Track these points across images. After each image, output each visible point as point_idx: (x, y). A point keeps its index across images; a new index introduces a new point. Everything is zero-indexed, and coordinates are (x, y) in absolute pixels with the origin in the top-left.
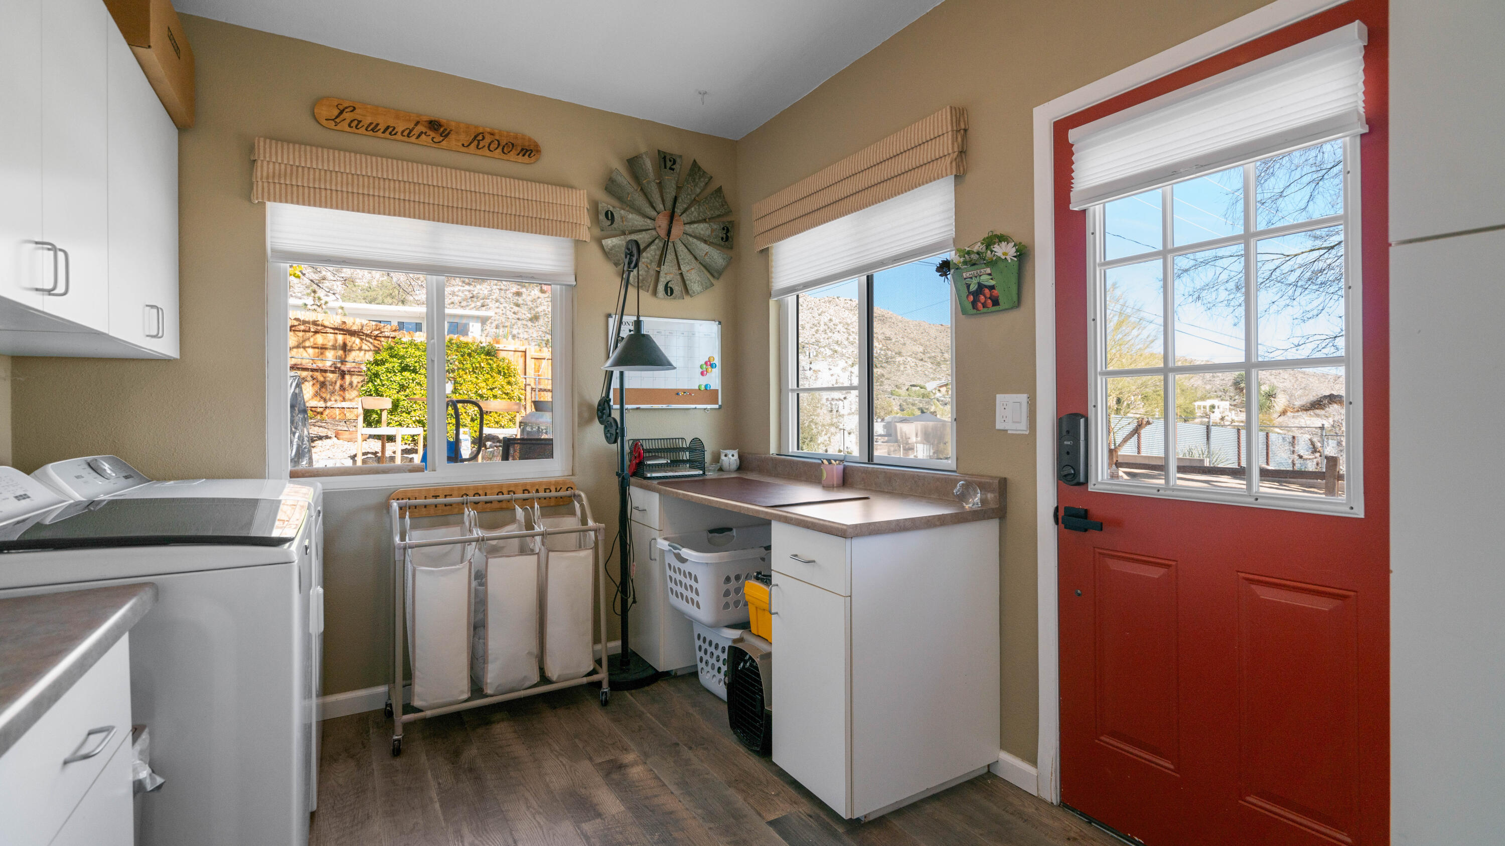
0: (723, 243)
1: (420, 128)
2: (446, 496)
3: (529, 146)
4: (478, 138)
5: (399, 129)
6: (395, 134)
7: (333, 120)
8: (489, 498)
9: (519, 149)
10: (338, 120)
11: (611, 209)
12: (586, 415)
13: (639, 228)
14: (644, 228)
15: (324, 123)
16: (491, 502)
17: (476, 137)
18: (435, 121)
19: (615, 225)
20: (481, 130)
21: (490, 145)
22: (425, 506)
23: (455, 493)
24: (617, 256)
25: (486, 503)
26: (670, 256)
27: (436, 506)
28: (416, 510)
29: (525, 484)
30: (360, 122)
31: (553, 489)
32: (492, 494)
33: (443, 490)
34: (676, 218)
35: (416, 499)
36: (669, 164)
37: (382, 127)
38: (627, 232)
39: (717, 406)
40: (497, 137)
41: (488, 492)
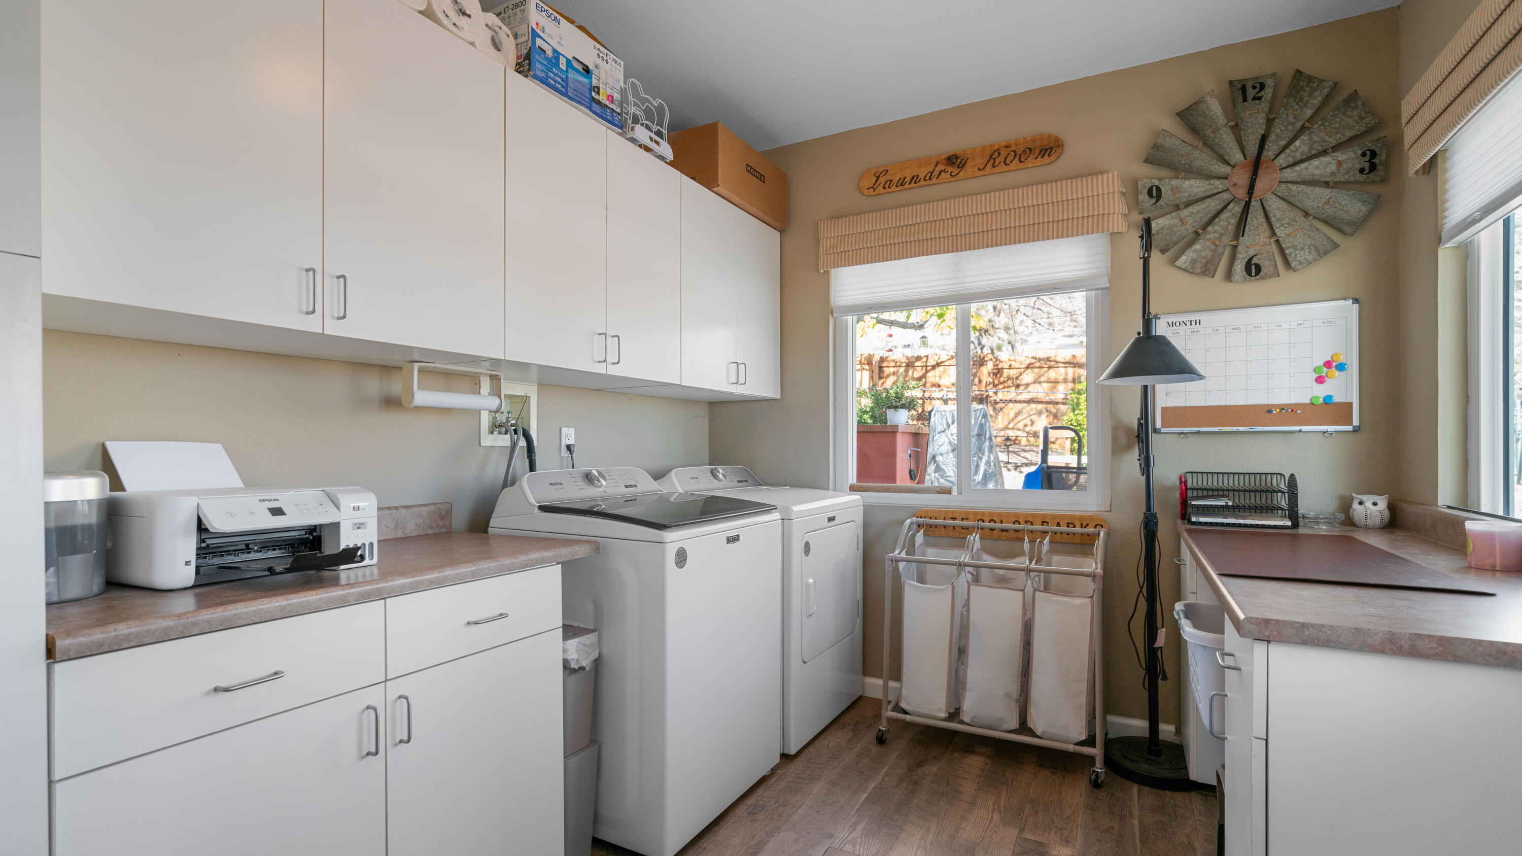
0: (1362, 178)
1: (940, 167)
2: (962, 519)
3: (1048, 145)
4: (993, 157)
5: (922, 176)
6: (919, 181)
7: (872, 187)
8: (1005, 526)
9: (1037, 151)
10: (875, 187)
11: (1156, 183)
12: (1123, 440)
13: (1201, 195)
14: (1208, 194)
15: (866, 192)
16: (1007, 531)
17: (991, 156)
18: (953, 156)
19: (1161, 202)
20: (996, 147)
21: (1006, 158)
22: (945, 527)
23: (971, 517)
24: (1165, 240)
25: (1002, 530)
26: (1256, 219)
27: (954, 528)
28: (937, 530)
29: (1044, 516)
30: (891, 181)
31: (1078, 524)
32: (1007, 523)
33: (960, 513)
34: (1263, 166)
35: (936, 519)
36: (1251, 93)
37: (908, 180)
38: (1181, 206)
39: (1350, 428)
40: (1013, 148)
41: (1004, 520)
